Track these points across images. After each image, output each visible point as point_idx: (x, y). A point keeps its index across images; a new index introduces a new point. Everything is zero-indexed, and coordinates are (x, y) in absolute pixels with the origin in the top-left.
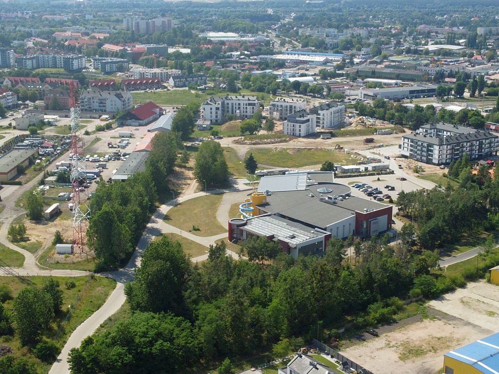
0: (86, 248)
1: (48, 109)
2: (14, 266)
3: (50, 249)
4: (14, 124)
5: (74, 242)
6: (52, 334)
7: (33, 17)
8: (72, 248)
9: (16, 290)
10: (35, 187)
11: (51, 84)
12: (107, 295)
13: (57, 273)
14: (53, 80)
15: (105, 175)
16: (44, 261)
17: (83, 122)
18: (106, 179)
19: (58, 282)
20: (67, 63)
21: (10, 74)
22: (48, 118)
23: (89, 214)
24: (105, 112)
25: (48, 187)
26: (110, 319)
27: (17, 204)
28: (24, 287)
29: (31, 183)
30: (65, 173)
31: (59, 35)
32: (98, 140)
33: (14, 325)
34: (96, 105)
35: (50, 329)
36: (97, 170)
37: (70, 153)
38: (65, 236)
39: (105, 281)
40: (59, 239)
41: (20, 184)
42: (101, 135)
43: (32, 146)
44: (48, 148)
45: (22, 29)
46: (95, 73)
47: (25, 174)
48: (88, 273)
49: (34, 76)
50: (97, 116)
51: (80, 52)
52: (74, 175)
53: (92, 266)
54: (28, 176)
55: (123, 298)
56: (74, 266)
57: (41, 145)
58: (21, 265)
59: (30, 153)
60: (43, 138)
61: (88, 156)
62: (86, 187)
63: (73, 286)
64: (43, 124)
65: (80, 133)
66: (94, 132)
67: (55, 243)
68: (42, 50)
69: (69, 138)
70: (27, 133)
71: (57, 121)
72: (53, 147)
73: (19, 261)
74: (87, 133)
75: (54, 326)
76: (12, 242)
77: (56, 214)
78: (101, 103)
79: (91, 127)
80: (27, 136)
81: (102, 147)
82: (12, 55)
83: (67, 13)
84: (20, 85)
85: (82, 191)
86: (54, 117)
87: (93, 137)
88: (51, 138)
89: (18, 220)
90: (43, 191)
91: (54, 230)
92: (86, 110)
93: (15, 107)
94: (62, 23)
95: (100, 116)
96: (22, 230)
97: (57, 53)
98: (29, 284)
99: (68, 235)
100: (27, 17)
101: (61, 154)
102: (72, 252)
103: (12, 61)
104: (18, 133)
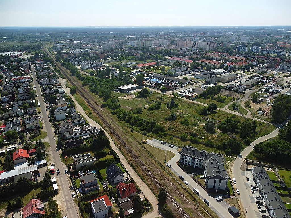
0: (269, 114)
1: (267, 67)
2: (244, 114)
3: (256, 112)
4: (255, 71)
5: (265, 111)
6: (250, 137)
7: (270, 37)
8: (264, 113)
9: (242, 121)
10: (256, 92)
11: (271, 59)
12: (272, 131)
13: (257, 119)
14: (272, 58)
15: (282, 92)
16: (253, 115)
17: (279, 73)
18: (282, 93)
19: (256, 122)
20: (279, 52)
21: (258, 55)
22: (267, 70)
23: (273, 104)
24: (288, 71)
25: (261, 92)
26: (271, 139)
27: (250, 96)
28: (245, 120)
29: (255, 90)
30: (268, 89)
31: (278, 43)
32: (283, 80)
33: (239, 131)
34: (286, 68)
35: (250, 136)
36: (280, 90)
37: (271, 83)
38: (262, 109)
39: (273, 127)
40: (260, 109)
41: (252, 90)
42: (284, 78)
43: (259, 78)
44: (264, 80)
45: (266, 40)
46: (288, 57)
47: (254, 87)
48: (267, 122)
49: (266, 56)
50: (285, 72)
51: (285, 49)
52: (271, 90)
53: (269, 120)
54: (255, 88)
55: (278, 134)
56: (263, 119)
57: (262, 79)
58: (246, 114)
59: (258, 81)
60: (263, 77)
61: (278, 85)
62: (274, 95)
63: (261, 125)
64: (265, 72)
65: (277, 77)
66: (282, 77)
67: (258, 110)
68: (271, 48)
69: (272, 78)
70: (259, 74)
71: (270, 72)
72: (266, 80)
73: (246, 113)
74: (280, 77)
75: (252, 135)
76: (245, 107)
77: (261, 101)
78: (288, 67)
79: (282, 75)
80: (258, 75)
81: (284, 83)
82: (260, 49)
83: (283, 36)
84: (260, 59)
85: (272, 96)
86: (269, 70)
87: (282, 79)
88: (266, 77)
89: (248, 101)
90: (259, 93)
91: (259, 106)
92: (281, 69)
93: (257, 66)
94: (281, 39)
95: (286, 72)
96: (249, 104)
97: (276, 49)
98: (247, 120)
99: (264, 109)
100: (269, 36)
101: (268, 83)
102: (264, 114)
103: (259, 51)
104: (255, 74)
